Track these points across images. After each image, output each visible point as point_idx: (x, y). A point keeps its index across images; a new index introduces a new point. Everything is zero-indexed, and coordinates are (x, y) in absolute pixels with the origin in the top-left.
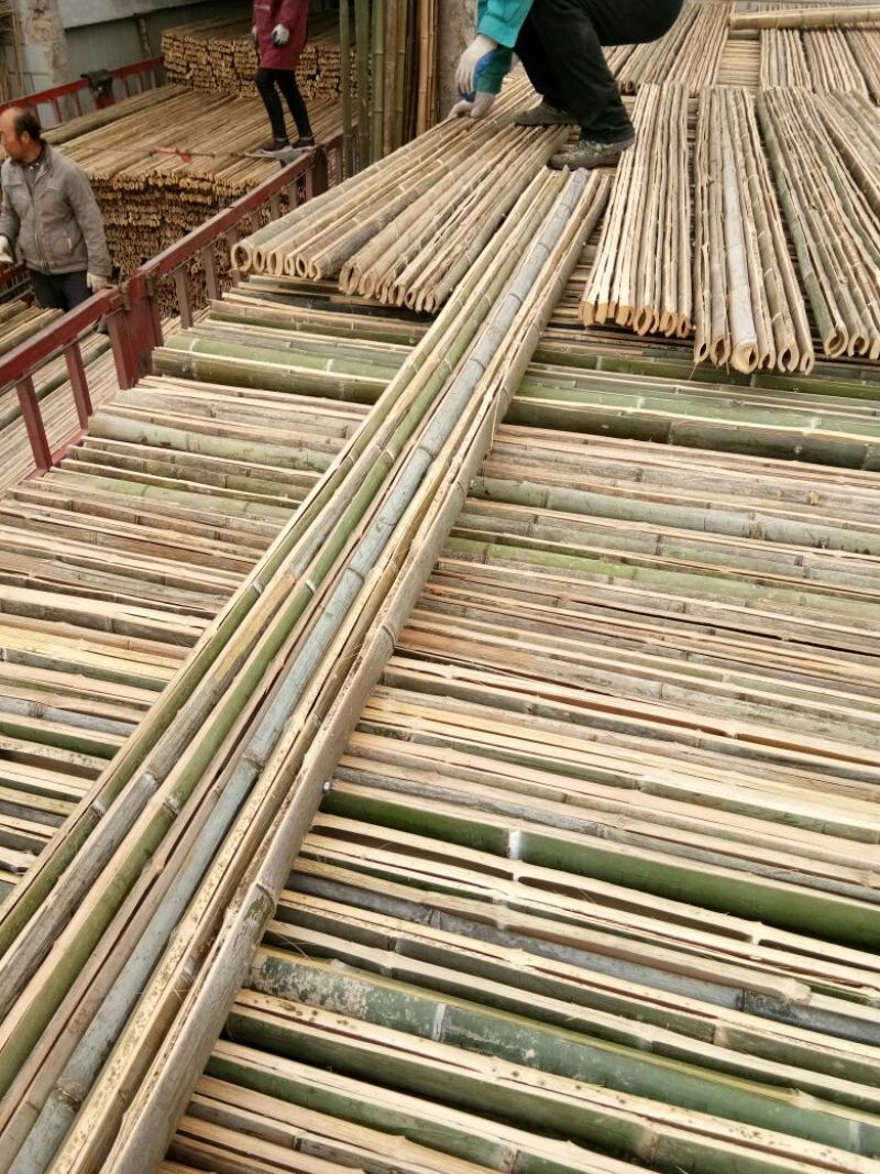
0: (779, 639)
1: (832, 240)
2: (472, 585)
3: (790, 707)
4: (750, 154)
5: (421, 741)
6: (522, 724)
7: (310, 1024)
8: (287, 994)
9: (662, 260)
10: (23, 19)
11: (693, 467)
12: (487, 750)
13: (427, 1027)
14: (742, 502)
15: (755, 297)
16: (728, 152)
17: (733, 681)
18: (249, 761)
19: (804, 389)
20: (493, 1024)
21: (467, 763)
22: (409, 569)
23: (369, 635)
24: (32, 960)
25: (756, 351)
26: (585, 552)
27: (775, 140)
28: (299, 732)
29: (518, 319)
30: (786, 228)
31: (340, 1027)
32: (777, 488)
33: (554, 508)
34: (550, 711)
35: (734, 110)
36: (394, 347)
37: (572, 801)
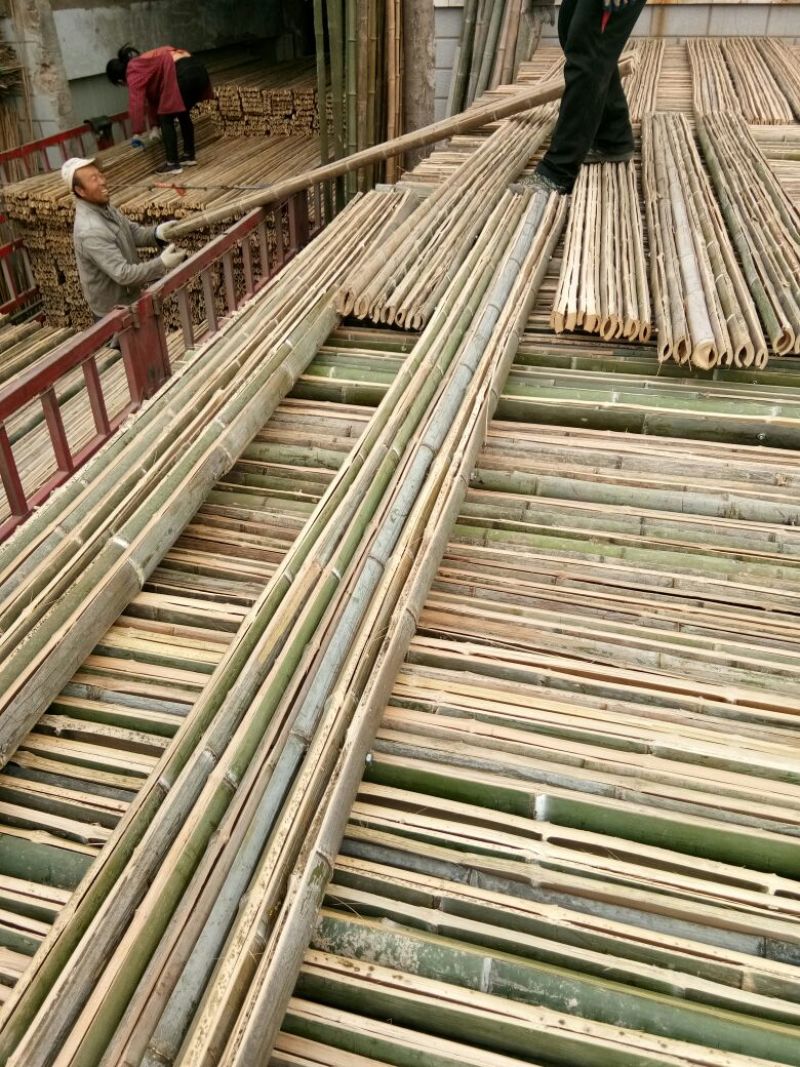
0: (764, 609)
1: (774, 248)
2: (477, 567)
3: (779, 673)
4: (692, 172)
5: (446, 713)
6: (536, 695)
7: (367, 979)
8: (343, 951)
9: (622, 272)
10: (32, 73)
11: (668, 454)
12: (508, 721)
13: (476, 979)
14: (715, 485)
15: (709, 301)
16: (673, 172)
17: (724, 649)
18: (297, 736)
19: (762, 381)
20: (537, 976)
21: (490, 733)
22: (425, 555)
23: (394, 616)
24: (117, 928)
25: (715, 350)
26: (575, 534)
27: (716, 160)
28: (340, 709)
29: (499, 327)
30: (731, 237)
31: (396, 982)
32: (746, 472)
33: (544, 495)
34: (561, 683)
35: (674, 133)
36: (388, 354)
37: (590, 766)
